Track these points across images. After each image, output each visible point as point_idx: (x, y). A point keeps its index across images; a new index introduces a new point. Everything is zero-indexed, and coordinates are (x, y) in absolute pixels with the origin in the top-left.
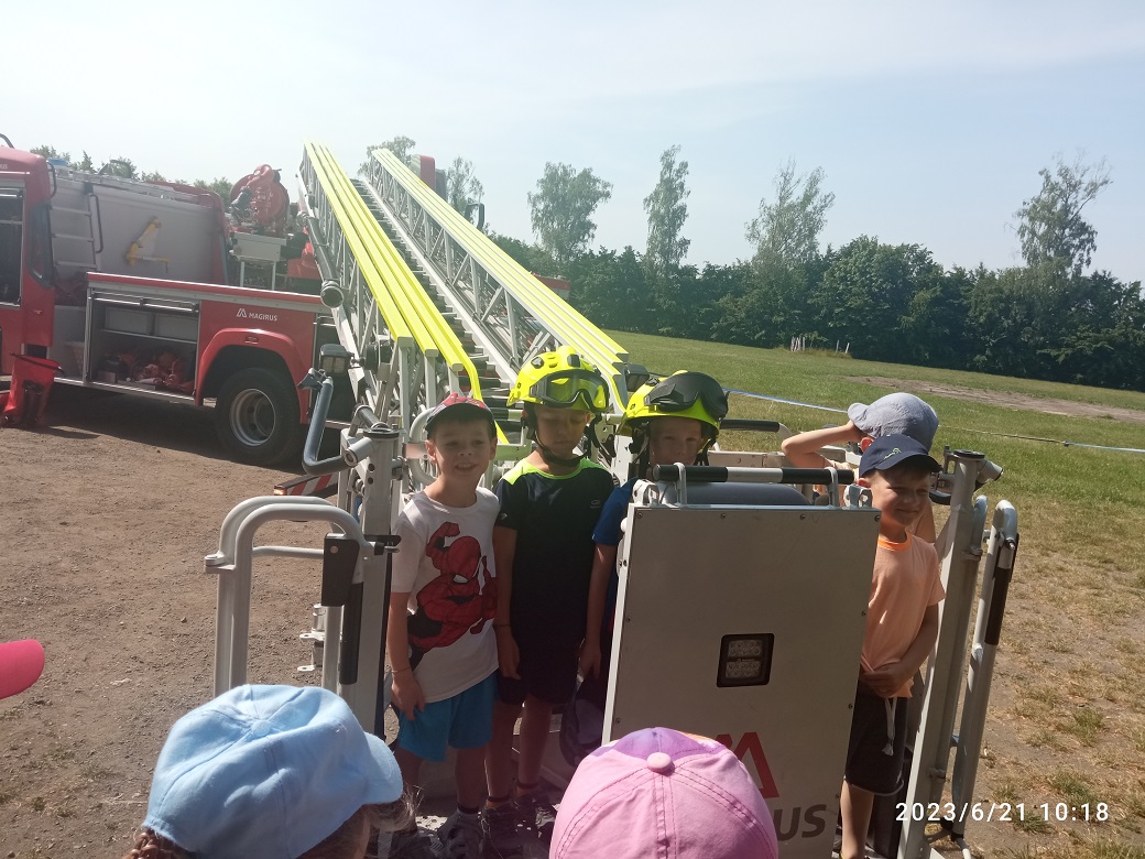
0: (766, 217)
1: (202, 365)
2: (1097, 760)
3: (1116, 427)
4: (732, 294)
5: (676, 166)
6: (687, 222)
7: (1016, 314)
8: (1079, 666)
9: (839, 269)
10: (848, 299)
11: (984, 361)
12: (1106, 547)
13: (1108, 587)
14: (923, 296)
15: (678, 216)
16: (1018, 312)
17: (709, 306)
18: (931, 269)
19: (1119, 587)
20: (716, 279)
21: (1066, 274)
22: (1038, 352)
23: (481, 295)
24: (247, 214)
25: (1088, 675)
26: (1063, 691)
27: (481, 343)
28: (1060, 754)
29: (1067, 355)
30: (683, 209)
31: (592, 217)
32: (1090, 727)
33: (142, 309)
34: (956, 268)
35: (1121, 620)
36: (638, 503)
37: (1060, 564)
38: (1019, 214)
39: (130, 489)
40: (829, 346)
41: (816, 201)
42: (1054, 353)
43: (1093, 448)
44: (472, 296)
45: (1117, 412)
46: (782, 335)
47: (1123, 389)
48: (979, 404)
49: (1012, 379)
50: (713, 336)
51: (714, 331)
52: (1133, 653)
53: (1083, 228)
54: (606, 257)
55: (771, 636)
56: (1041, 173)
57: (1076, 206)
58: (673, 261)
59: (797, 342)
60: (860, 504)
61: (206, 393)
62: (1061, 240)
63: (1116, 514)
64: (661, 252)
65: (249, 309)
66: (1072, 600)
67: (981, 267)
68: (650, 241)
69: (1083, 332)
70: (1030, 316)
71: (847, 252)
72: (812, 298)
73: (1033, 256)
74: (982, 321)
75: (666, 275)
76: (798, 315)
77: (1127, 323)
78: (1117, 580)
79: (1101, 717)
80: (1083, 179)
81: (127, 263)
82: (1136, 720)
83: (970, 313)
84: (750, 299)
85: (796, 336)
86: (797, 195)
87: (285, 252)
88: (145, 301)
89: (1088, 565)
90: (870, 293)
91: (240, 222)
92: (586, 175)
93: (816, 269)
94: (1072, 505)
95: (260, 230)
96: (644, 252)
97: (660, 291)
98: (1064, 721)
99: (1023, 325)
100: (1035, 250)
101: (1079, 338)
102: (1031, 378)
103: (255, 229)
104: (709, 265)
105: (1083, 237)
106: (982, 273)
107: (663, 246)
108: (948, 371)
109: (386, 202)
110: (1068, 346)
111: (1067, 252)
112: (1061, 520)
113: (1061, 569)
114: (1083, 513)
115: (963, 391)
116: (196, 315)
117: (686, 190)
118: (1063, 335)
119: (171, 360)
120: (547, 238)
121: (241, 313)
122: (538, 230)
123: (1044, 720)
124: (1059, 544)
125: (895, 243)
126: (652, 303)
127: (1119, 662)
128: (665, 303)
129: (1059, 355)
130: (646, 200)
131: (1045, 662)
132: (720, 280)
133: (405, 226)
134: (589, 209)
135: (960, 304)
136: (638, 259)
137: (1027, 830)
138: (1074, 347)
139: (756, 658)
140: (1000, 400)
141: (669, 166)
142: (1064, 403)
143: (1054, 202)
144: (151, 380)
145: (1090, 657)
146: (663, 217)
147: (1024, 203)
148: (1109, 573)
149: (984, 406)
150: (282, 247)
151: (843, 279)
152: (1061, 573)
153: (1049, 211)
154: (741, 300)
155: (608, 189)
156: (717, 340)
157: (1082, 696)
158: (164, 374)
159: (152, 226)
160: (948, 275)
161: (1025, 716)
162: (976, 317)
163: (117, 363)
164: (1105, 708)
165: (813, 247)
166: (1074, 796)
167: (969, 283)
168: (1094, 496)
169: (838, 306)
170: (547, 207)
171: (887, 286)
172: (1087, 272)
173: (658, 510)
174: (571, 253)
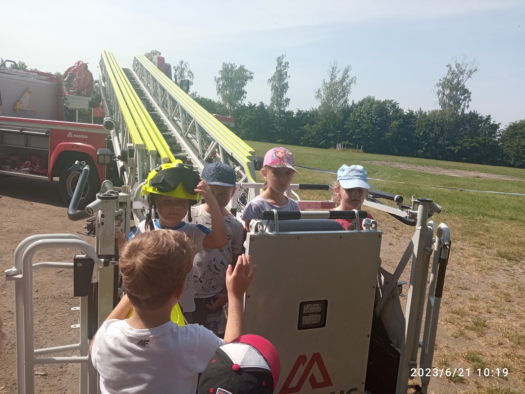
0: (324, 88)
1: (51, 160)
2: (485, 343)
3: (482, 182)
4: (309, 123)
5: (283, 64)
6: (288, 90)
7: (436, 131)
8: (473, 296)
9: (358, 112)
10: (362, 125)
11: (422, 153)
12: (481, 238)
13: (484, 257)
14: (395, 123)
15: (285, 87)
16: (437, 130)
17: (300, 129)
18: (399, 111)
19: (488, 256)
20: (302, 117)
21: (458, 113)
22: (446, 148)
23: (184, 124)
24: (72, 86)
25: (478, 300)
26: (467, 309)
27: (184, 148)
28: (468, 341)
29: (459, 149)
30: (287, 84)
31: (245, 88)
32: (480, 327)
33: (21, 133)
34: (409, 111)
35: (490, 273)
36: (252, 232)
37: (461, 246)
38: (437, 85)
39: (16, 224)
40: (354, 147)
41: (347, 81)
42: (453, 148)
43: (472, 191)
44: (180, 124)
45: (482, 175)
46: (332, 142)
47: (484, 164)
48: (421, 173)
49: (435, 161)
50: (302, 144)
51: (302, 141)
52: (497, 289)
53: (466, 91)
54: (251, 107)
55: (326, 301)
56: (447, 66)
57: (463, 81)
58: (282, 109)
59: (339, 145)
60: (371, 229)
61: (53, 175)
62: (456, 97)
63: (484, 222)
64: (277, 105)
65: (74, 132)
66: (468, 263)
67: (420, 110)
68: (272, 99)
69: (466, 139)
70: (442, 132)
71: (361, 104)
72: (345, 125)
73: (443, 104)
74: (421, 134)
75: (280, 115)
76: (340, 133)
77: (485, 135)
78: (488, 253)
79: (485, 321)
80: (466, 69)
81: (14, 111)
82: (501, 322)
83: (416, 131)
84: (318, 126)
85: (339, 143)
86: (339, 77)
87: (91, 104)
88: (23, 130)
89: (474, 246)
90: (371, 122)
91: (69, 89)
92: (242, 68)
93: (347, 112)
94: (465, 218)
95: (79, 93)
96: (269, 105)
97: (277, 123)
98: (468, 324)
99: (439, 136)
100: (445, 102)
101: (464, 142)
102: (443, 160)
103: (76, 93)
104: (299, 110)
105: (465, 95)
106: (421, 112)
107: (278, 101)
108: (407, 157)
109: (141, 79)
110: (459, 145)
111: (459, 102)
112: (460, 225)
113: (462, 249)
114: (470, 222)
115: (414, 167)
116: (48, 136)
117: (288, 75)
118: (457, 140)
119: (36, 159)
120: (224, 98)
121: (70, 135)
122: (220, 95)
123: (459, 324)
124: (460, 237)
125: (383, 100)
126: (273, 129)
127: (491, 293)
128: (279, 128)
129: (455, 150)
130: (269, 80)
131: (458, 295)
132: (305, 118)
133: (149, 90)
134: (243, 85)
135: (411, 127)
136: (266, 108)
137: (455, 382)
138: (462, 145)
139: (318, 313)
140: (430, 170)
141: (280, 64)
142: (458, 171)
143: (453, 80)
144: (27, 169)
145: (478, 291)
146: (278, 88)
147: (440, 80)
148: (484, 250)
149: (423, 173)
150: (89, 102)
151: (359, 116)
152: (461, 251)
153: (451, 83)
154: (314, 126)
155: (252, 75)
156: (304, 145)
157: (476, 311)
158: (33, 165)
159: (27, 93)
160: (406, 114)
161: (450, 323)
162: (418, 133)
163: (10, 161)
164: (486, 316)
165: (346, 101)
166: (476, 363)
167: (415, 117)
168: (474, 214)
169: (357, 129)
170: (223, 83)
171: (379, 119)
172: (467, 111)
173: (263, 236)
174: (235, 105)
